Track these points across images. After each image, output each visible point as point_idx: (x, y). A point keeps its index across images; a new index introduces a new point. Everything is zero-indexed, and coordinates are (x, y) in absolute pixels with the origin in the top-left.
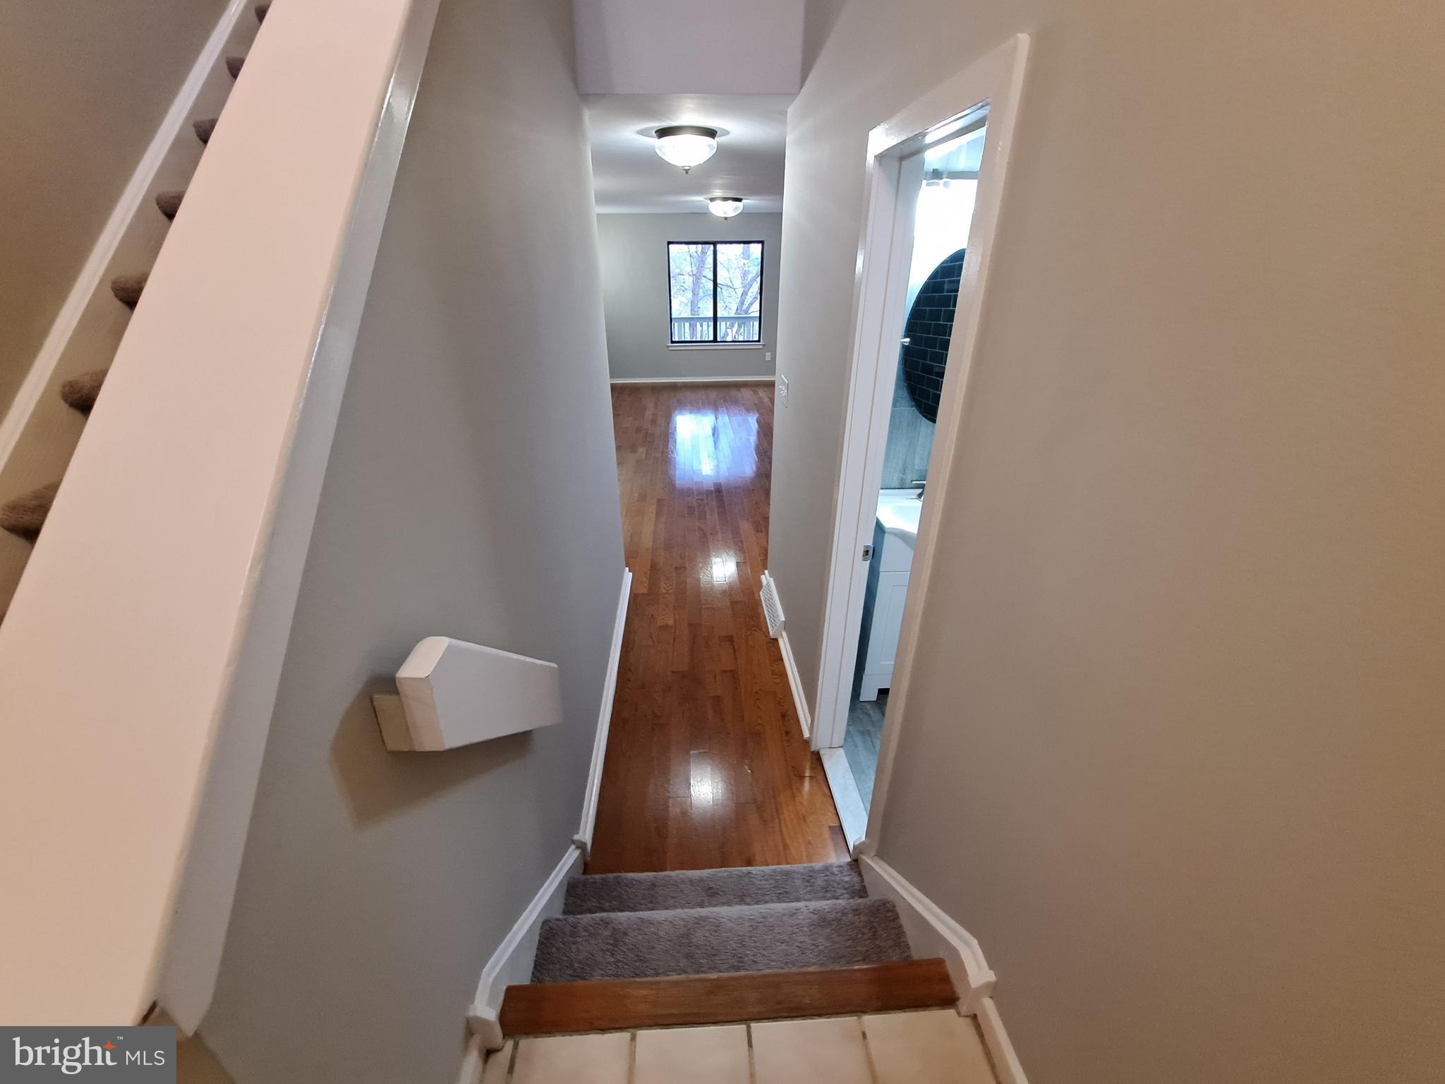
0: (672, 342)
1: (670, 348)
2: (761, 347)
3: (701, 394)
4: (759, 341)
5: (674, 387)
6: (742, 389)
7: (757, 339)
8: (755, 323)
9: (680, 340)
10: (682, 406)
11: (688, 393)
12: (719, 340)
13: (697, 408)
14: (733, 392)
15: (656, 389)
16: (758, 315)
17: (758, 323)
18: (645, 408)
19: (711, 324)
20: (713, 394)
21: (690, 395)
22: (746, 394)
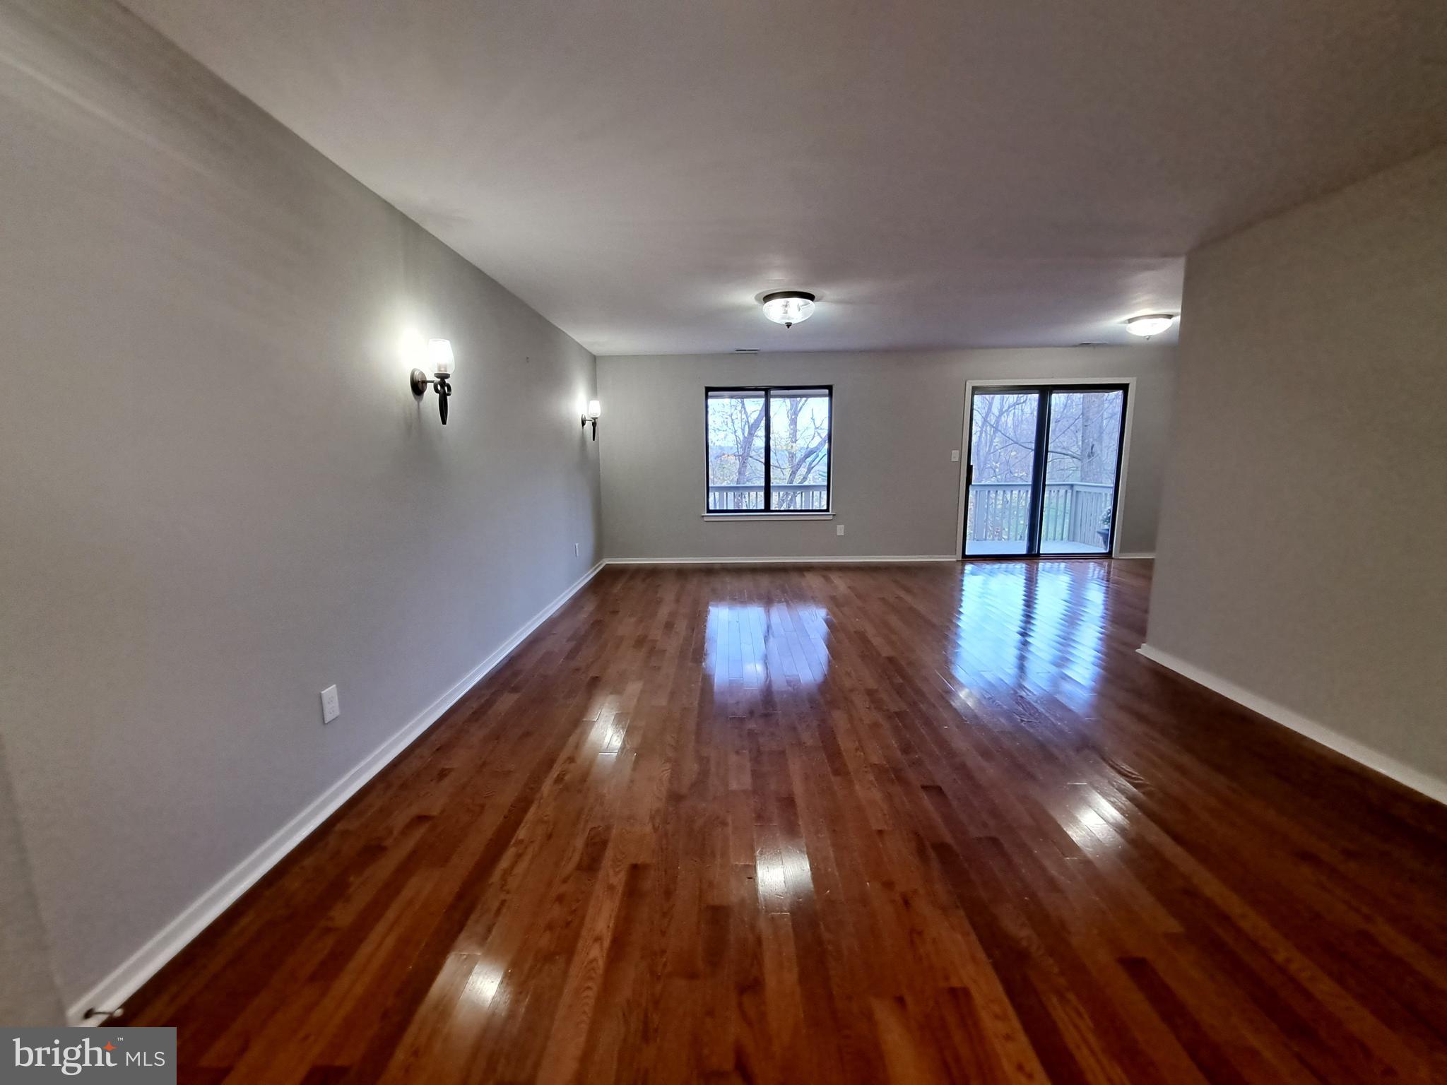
0: (709, 511)
1: (706, 519)
2: (831, 518)
3: (746, 583)
4: (827, 510)
5: (709, 571)
6: (806, 574)
7: (825, 508)
8: (822, 492)
9: (722, 509)
10: (720, 598)
11: (728, 579)
12: (773, 508)
13: (739, 599)
14: (795, 579)
15: (682, 573)
16: (826, 483)
17: (826, 492)
18: (659, 602)
19: (762, 494)
20: (765, 581)
21: (731, 583)
22: (813, 581)
